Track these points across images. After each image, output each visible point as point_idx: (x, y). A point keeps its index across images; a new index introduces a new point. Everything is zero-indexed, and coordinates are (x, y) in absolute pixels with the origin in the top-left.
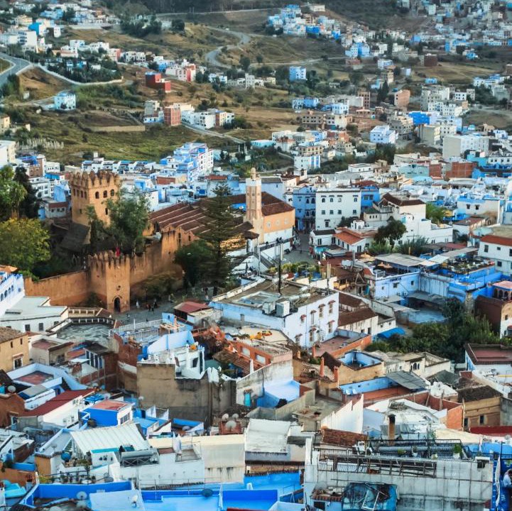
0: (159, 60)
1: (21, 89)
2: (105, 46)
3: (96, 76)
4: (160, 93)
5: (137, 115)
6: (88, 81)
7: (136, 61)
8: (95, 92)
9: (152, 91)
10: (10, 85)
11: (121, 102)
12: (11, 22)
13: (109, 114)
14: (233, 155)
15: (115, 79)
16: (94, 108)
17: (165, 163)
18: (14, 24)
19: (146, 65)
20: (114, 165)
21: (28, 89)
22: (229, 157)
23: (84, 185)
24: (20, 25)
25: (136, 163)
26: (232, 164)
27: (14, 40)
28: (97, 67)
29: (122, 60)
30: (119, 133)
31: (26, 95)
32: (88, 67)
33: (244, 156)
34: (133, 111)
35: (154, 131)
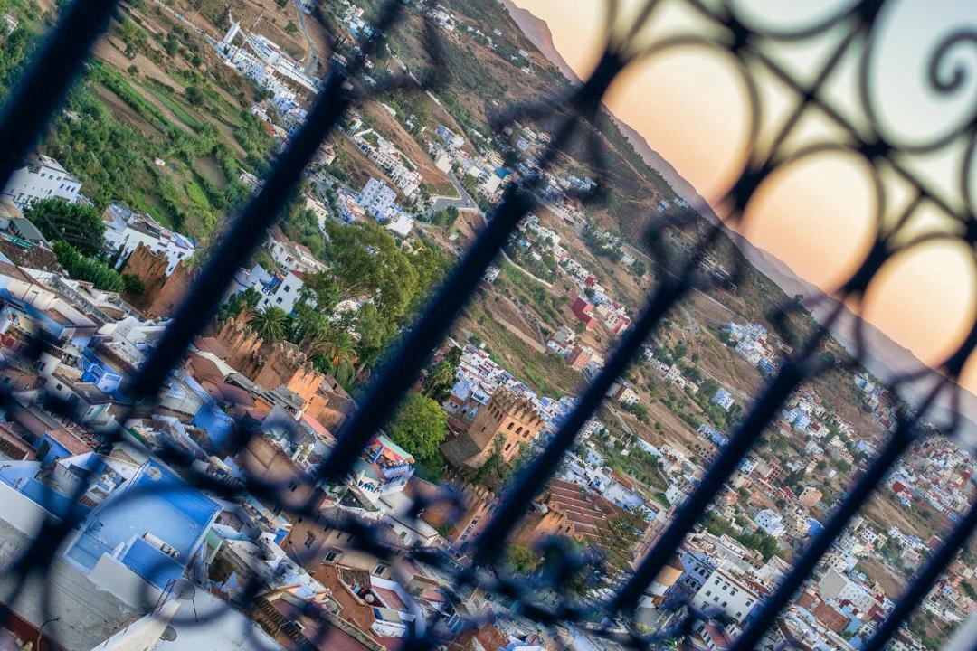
0: (599, 290)
1: (453, 229)
2: (556, 239)
3: (530, 263)
4: (580, 325)
5: (546, 332)
6: (520, 264)
7: (575, 275)
8: (519, 280)
9: (574, 318)
10: (446, 216)
11: (538, 307)
12: (482, 151)
13: (519, 311)
14: (613, 439)
15: (547, 280)
16: (509, 296)
17: (546, 403)
18: (483, 155)
19: (583, 286)
20: (495, 370)
21: (458, 231)
22: (607, 439)
23: (506, 408)
24: (489, 161)
25: (518, 383)
26: (606, 448)
27: (475, 172)
28: (538, 257)
29: (564, 265)
30: (517, 339)
31: (453, 237)
32: (528, 251)
33: (623, 447)
34: (544, 325)
35: (551, 359)
